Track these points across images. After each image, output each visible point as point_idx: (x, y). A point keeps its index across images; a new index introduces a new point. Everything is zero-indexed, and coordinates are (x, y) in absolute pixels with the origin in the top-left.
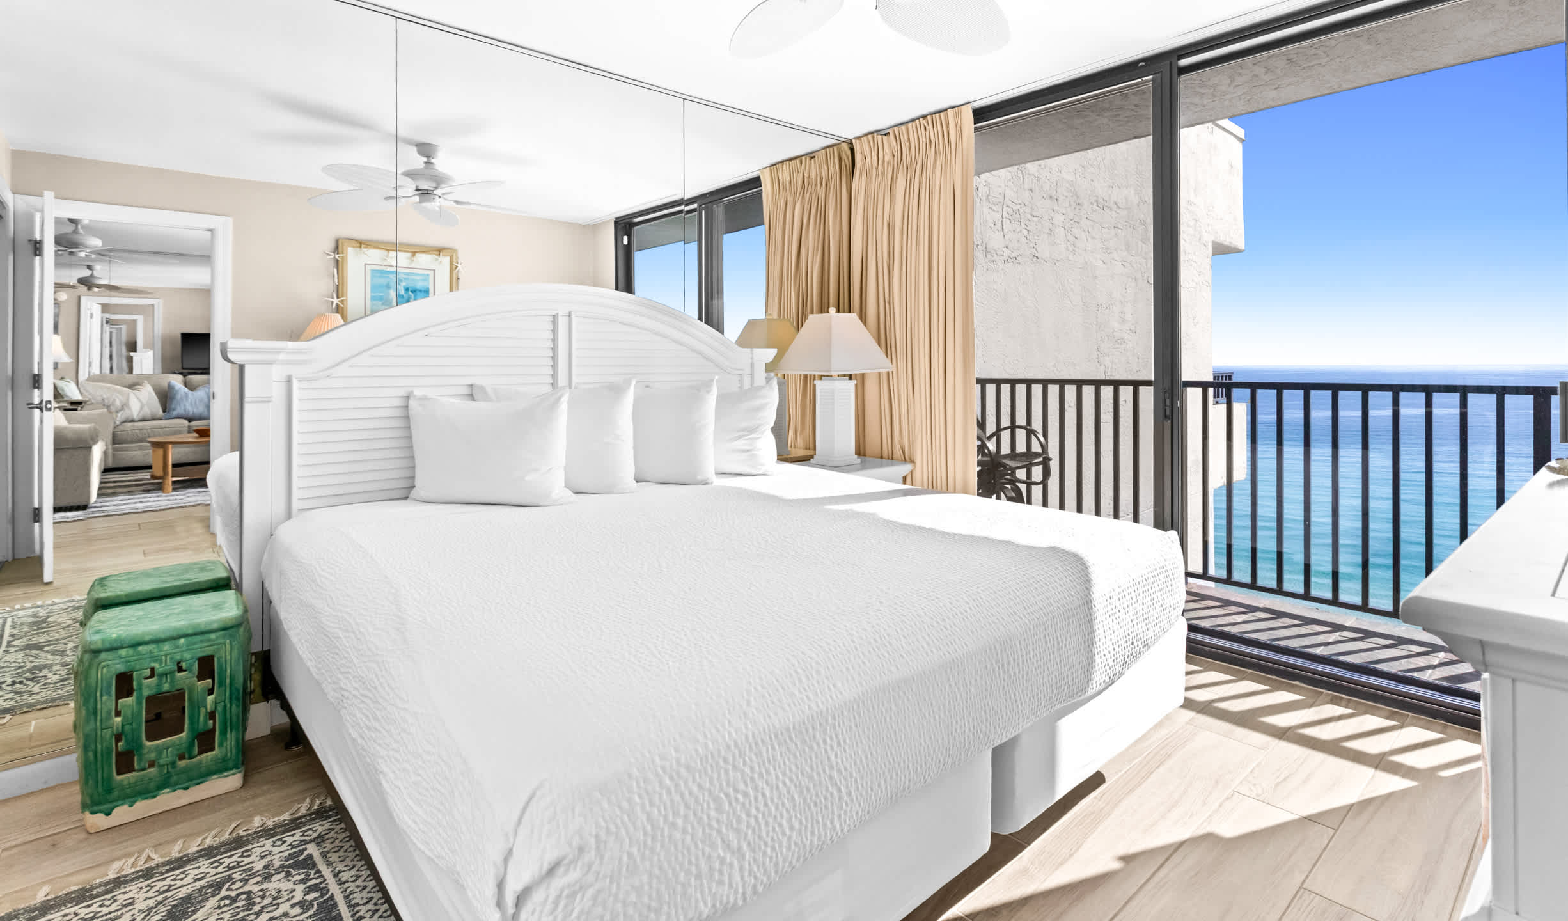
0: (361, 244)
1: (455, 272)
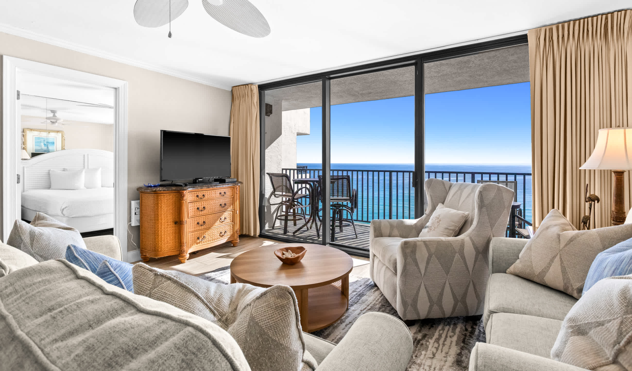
0: (31, 130)
1: (63, 138)
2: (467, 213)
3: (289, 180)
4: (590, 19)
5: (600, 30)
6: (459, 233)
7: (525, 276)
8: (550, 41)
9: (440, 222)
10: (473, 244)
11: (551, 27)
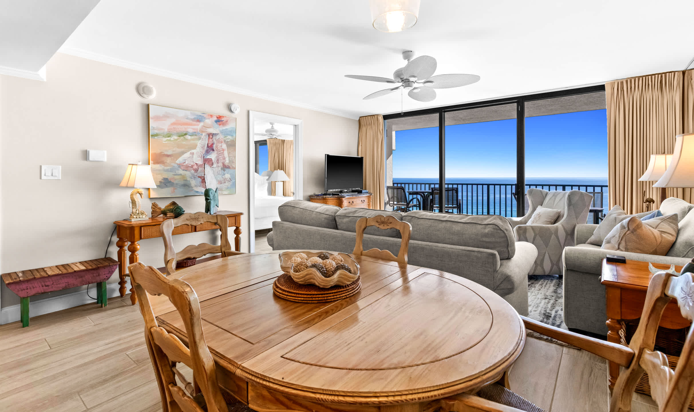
2: (559, 210)
3: (404, 192)
4: (650, 77)
5: (657, 85)
6: (555, 222)
7: (595, 244)
8: (621, 91)
9: (541, 217)
10: (564, 229)
11: (621, 80)
